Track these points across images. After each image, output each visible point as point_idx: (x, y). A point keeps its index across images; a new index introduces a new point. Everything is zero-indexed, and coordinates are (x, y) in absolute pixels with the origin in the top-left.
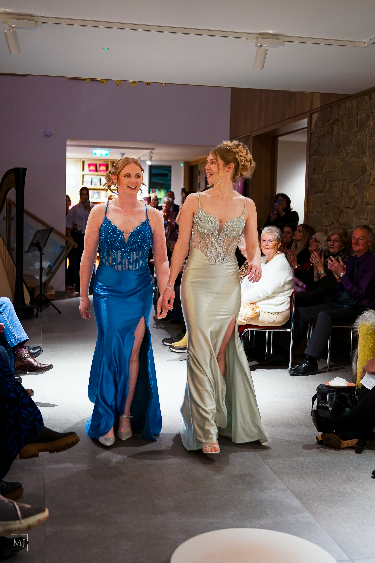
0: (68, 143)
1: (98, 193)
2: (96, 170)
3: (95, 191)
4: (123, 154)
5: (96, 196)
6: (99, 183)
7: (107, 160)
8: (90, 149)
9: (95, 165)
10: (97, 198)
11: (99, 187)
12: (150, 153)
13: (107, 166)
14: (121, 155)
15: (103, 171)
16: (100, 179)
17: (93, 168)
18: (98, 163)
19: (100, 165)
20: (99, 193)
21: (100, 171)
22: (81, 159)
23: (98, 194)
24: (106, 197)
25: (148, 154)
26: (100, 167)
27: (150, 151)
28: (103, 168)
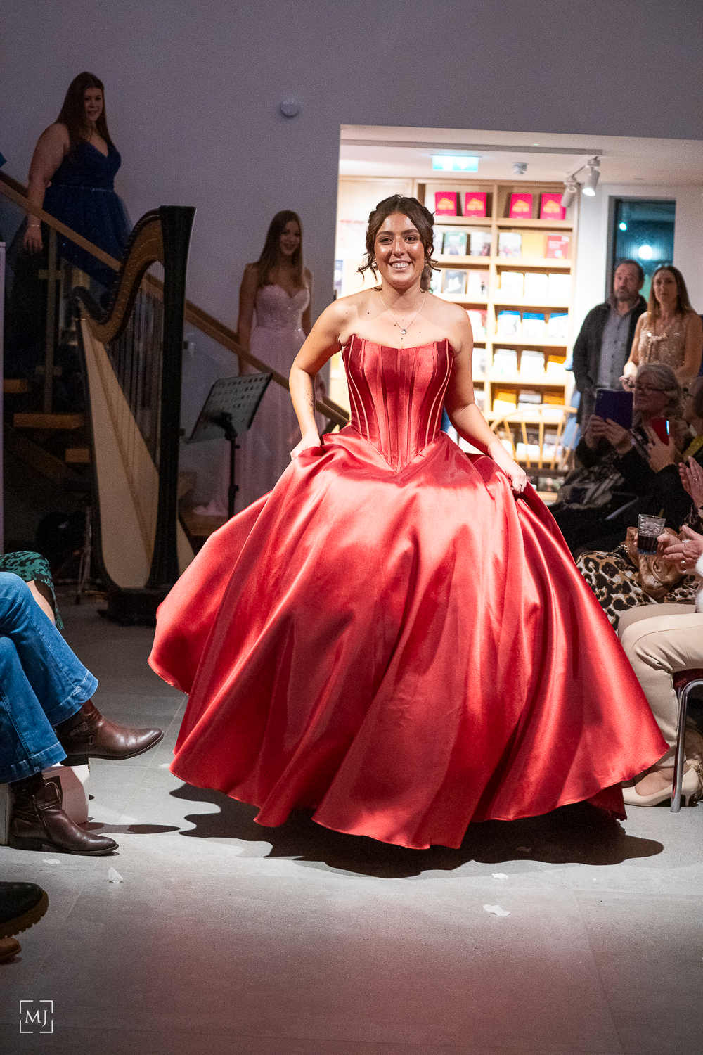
1: (460, 276)
2: (458, 212)
3: (453, 271)
4: (524, 167)
5: (454, 284)
6: (463, 250)
7: (489, 183)
9: (456, 197)
10: (458, 291)
11: (462, 258)
12: (592, 162)
13: (487, 199)
14: (517, 169)
15: (476, 213)
16: (469, 237)
17: (448, 204)
18: (463, 190)
19: (470, 196)
20: (465, 277)
21: (470, 213)
22: (413, 179)
23: (461, 281)
24: (483, 287)
25: (588, 167)
26: (467, 202)
27: (593, 156)
28: (477, 205)
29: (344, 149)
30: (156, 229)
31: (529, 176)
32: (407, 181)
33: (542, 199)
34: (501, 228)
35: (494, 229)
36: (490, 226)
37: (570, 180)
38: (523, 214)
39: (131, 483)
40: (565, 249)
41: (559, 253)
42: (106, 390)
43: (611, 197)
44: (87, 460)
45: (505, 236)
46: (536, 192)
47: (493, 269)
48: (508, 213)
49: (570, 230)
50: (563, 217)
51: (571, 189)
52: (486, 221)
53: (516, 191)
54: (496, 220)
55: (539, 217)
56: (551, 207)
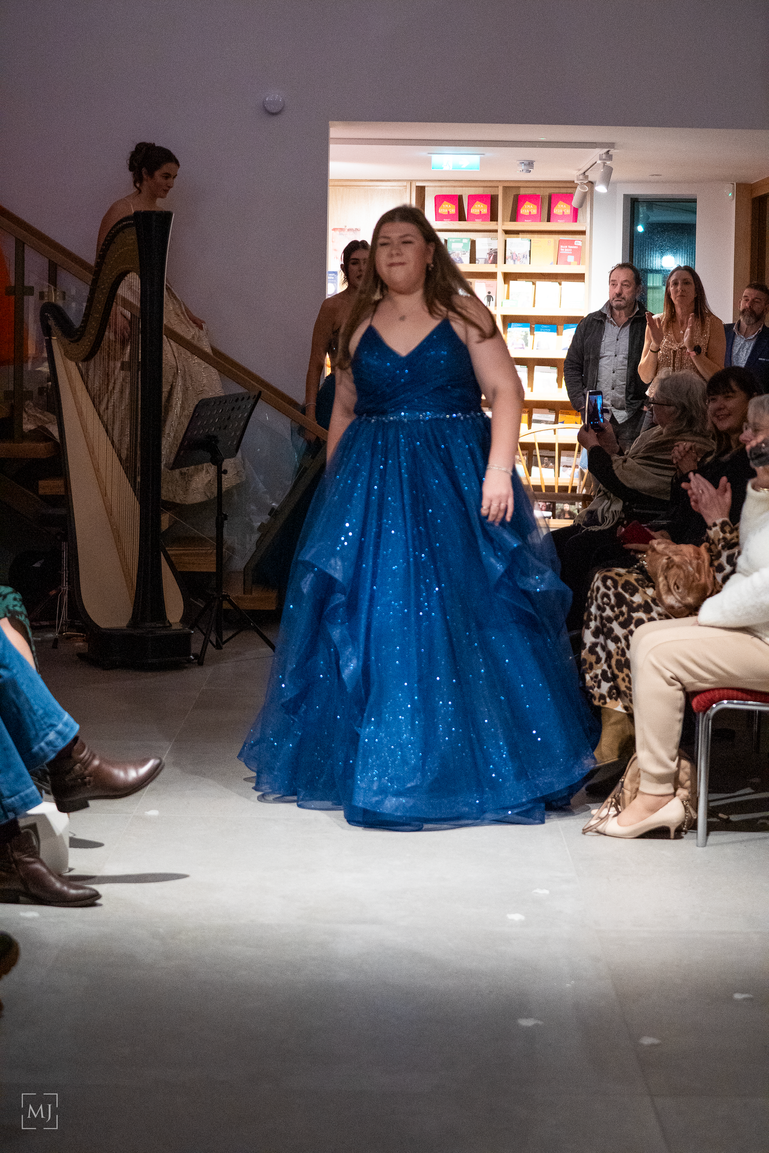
0: (336, 131)
2: (461, 217)
4: (530, 164)
6: (467, 257)
7: (493, 184)
8: (421, 152)
9: (457, 200)
11: (466, 266)
12: (604, 157)
13: (492, 202)
14: (523, 167)
15: (480, 216)
17: (448, 208)
18: (466, 192)
19: (473, 199)
21: (474, 217)
22: (411, 181)
24: (490, 298)
25: (599, 162)
26: (470, 205)
27: (606, 150)
28: (480, 208)
29: (334, 149)
30: (130, 237)
31: (537, 174)
32: (405, 184)
33: (552, 200)
34: (507, 232)
35: (500, 233)
36: (496, 231)
37: (581, 177)
38: (530, 217)
39: (110, 513)
40: (578, 254)
41: (571, 259)
42: (80, 414)
43: (626, 196)
44: (62, 491)
45: (512, 241)
46: (545, 193)
47: (500, 277)
48: (515, 216)
49: (583, 233)
50: (575, 219)
51: (582, 188)
52: (491, 225)
53: (523, 192)
54: (502, 224)
55: (549, 220)
56: (562, 208)
